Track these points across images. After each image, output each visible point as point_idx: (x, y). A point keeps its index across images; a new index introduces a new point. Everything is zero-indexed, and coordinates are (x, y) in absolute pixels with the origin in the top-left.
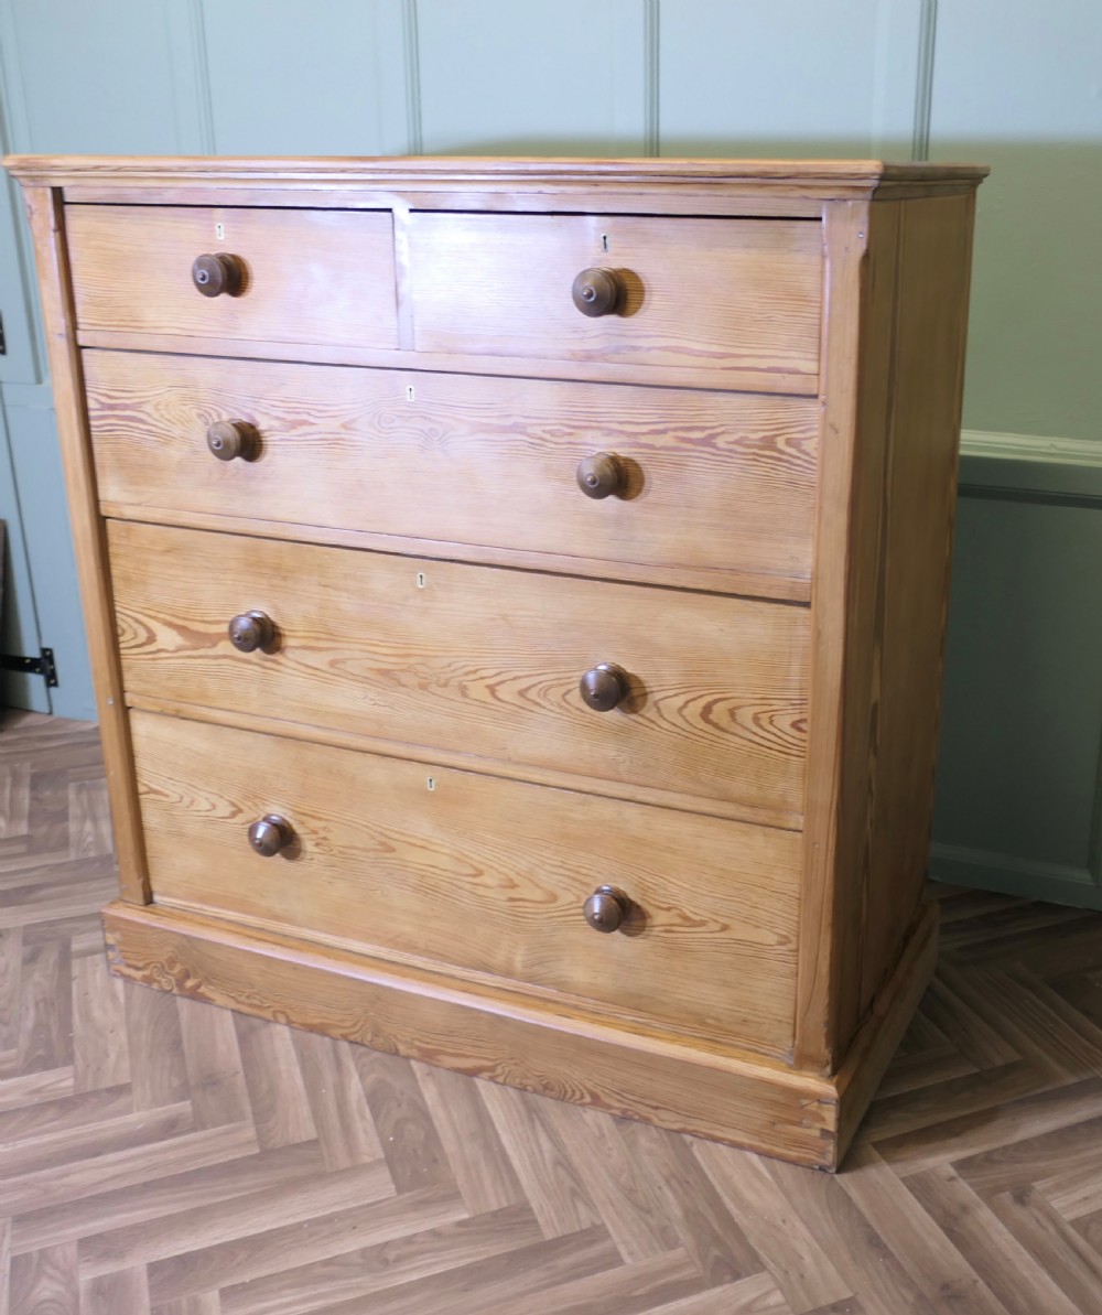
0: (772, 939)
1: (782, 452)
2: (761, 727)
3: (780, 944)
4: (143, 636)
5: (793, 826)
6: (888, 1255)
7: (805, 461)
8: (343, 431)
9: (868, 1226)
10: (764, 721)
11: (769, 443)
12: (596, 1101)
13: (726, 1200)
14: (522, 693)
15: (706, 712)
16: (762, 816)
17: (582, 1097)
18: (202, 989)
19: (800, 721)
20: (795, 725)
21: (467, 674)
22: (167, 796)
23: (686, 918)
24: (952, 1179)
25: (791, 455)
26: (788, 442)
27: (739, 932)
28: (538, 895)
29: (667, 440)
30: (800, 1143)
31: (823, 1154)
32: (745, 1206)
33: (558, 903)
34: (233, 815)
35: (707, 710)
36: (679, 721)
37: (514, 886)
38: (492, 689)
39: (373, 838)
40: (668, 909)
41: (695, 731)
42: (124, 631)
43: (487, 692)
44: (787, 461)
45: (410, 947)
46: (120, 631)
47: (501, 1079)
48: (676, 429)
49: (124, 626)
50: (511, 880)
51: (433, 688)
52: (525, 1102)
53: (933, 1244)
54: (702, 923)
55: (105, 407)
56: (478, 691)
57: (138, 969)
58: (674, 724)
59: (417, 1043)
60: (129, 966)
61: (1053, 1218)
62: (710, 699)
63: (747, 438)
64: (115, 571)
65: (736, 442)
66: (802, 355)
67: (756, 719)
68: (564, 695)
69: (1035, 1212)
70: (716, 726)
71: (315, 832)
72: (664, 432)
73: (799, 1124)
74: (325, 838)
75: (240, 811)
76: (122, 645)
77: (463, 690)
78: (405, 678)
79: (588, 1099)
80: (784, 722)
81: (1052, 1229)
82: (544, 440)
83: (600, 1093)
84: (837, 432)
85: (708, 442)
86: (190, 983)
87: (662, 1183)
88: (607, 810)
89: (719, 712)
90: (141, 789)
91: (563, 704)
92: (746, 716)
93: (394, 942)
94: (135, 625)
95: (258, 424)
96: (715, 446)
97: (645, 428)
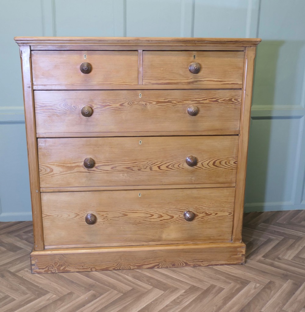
0: (227, 214)
1: (233, 102)
2: (227, 164)
3: (229, 214)
4: (49, 170)
5: (233, 186)
7: (238, 103)
8: (120, 106)
9: (260, 270)
10: (227, 163)
11: (230, 100)
12: (187, 264)
14: (167, 167)
15: (214, 164)
16: (226, 185)
17: (183, 264)
18: (67, 269)
19: (236, 161)
20: (234, 163)
21: (152, 164)
22: (53, 216)
23: (206, 214)
24: (265, 259)
25: (235, 102)
26: (235, 100)
27: (220, 214)
28: (169, 217)
29: (207, 101)
30: (237, 259)
31: (242, 260)
33: (174, 218)
34: (76, 216)
35: (214, 163)
36: (207, 167)
37: (161, 216)
38: (159, 167)
39: (121, 213)
40: (202, 213)
41: (211, 168)
42: (41, 170)
43: (158, 168)
44: (234, 104)
45: (131, 240)
46: (40, 171)
47: (161, 267)
48: (209, 99)
49: (42, 169)
50: (161, 215)
51: (143, 170)
53: (273, 270)
54: (211, 214)
55: (41, 107)
56: (155, 168)
57: (43, 269)
58: (206, 168)
59: (136, 264)
60: (40, 269)
61: (287, 260)
62: (215, 160)
63: (226, 100)
64: (39, 153)
65: (223, 100)
66: (239, 80)
67: (226, 163)
68: (178, 166)
69: (284, 260)
70: (216, 166)
71: (103, 216)
72: (206, 100)
73: (236, 255)
74: (106, 217)
75: (79, 215)
76: (40, 175)
77: (151, 169)
78: (134, 169)
79: (184, 265)
80: (232, 162)
81: (290, 262)
82: (176, 104)
83: (187, 262)
84: (248, 96)
85: (216, 101)
86: (62, 268)
88: (188, 192)
89: (217, 163)
90: (43, 216)
91: (178, 167)
92: (223, 163)
94: (46, 168)
95: (93, 107)
96: (218, 102)
97: (202, 99)
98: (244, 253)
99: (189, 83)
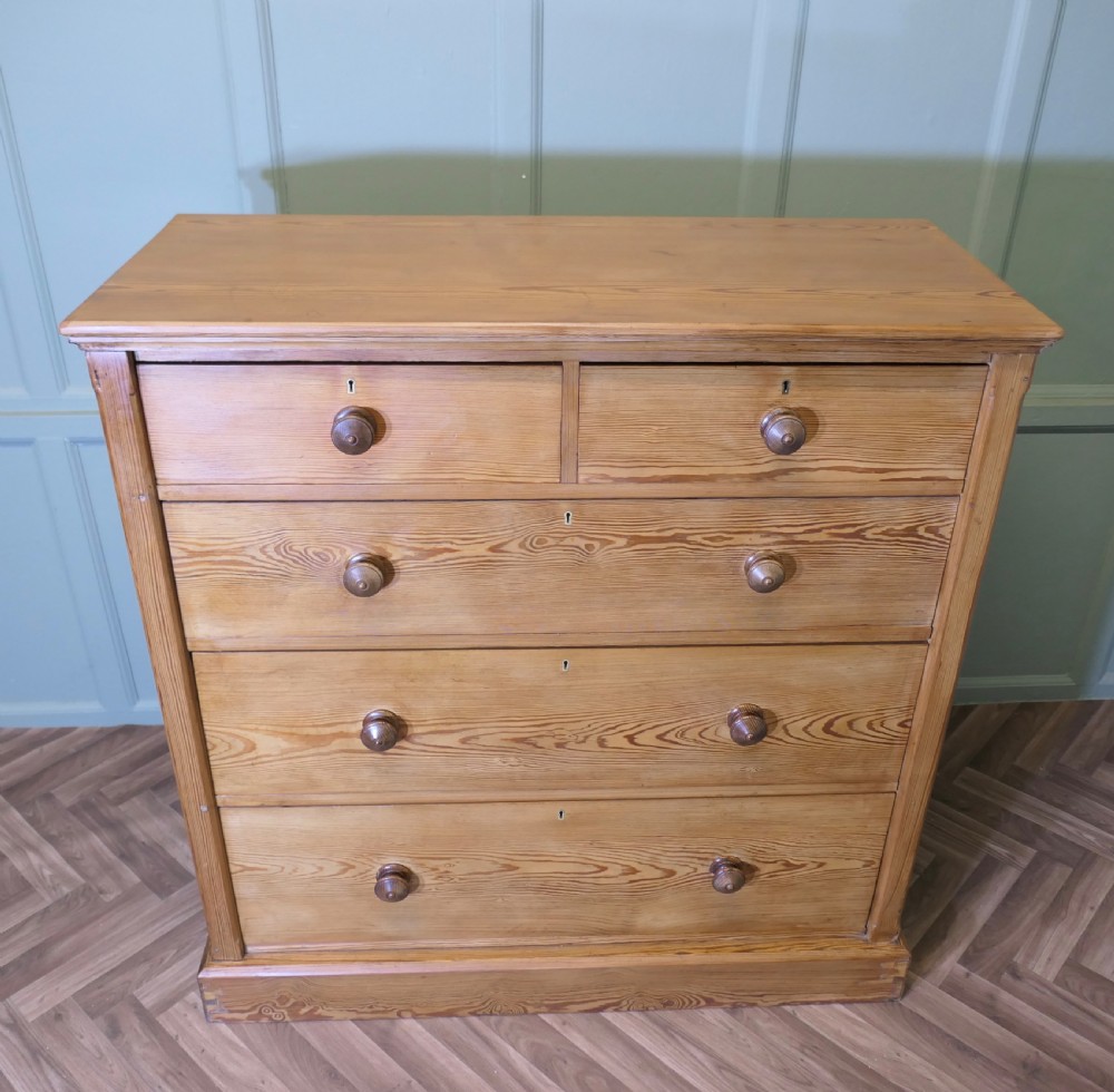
0: (859, 864)
1: (921, 537)
2: (874, 730)
3: (864, 866)
4: (240, 746)
5: (888, 790)
6: (976, 1055)
7: (940, 542)
8: (490, 553)
9: (948, 1036)
10: (876, 725)
11: (911, 531)
12: (710, 1002)
13: (851, 1052)
14: (660, 737)
15: (827, 729)
16: (865, 787)
17: (699, 1002)
18: (320, 1011)
19: (906, 721)
20: (902, 725)
21: (607, 730)
22: (266, 869)
23: (788, 865)
24: (968, 975)
25: (929, 539)
26: (927, 530)
27: (833, 864)
28: (658, 874)
29: (822, 536)
31: (893, 991)
32: (867, 1052)
33: (677, 876)
34: (345, 871)
35: (830, 724)
36: (804, 736)
37: (634, 871)
38: (631, 739)
39: (495, 863)
40: (775, 862)
41: (815, 740)
42: (214, 746)
43: (626, 740)
44: (925, 544)
45: (531, 932)
46: (209, 746)
47: (625, 1008)
48: (830, 528)
49: (215, 741)
50: (633, 869)
51: (572, 745)
52: (655, 1022)
53: (994, 1034)
54: (803, 866)
55: (192, 554)
56: (617, 740)
57: (243, 1012)
58: (799, 739)
59: (546, 1002)
60: (231, 1012)
61: (1040, 981)
62: (832, 717)
63: (893, 530)
64: (202, 697)
65: (884, 533)
66: (952, 466)
67: (870, 726)
68: (700, 734)
69: (1031, 982)
70: (835, 734)
71: (434, 869)
72: (819, 530)
73: (878, 978)
74: (447, 872)
75: (353, 867)
76: (211, 758)
77: (601, 743)
78: (540, 742)
79: (703, 1003)
80: (893, 724)
81: (1048, 992)
82: (703, 545)
83: (714, 997)
84: (979, 523)
85: (857, 535)
86: (304, 1011)
87: (801, 1056)
88: (733, 806)
89: (839, 726)
90: (233, 869)
91: (699, 739)
92: (862, 725)
93: (513, 933)
94: (229, 739)
95: (391, 555)
96: (864, 538)
97: (801, 529)
98: (902, 974)
99: (758, 477)
